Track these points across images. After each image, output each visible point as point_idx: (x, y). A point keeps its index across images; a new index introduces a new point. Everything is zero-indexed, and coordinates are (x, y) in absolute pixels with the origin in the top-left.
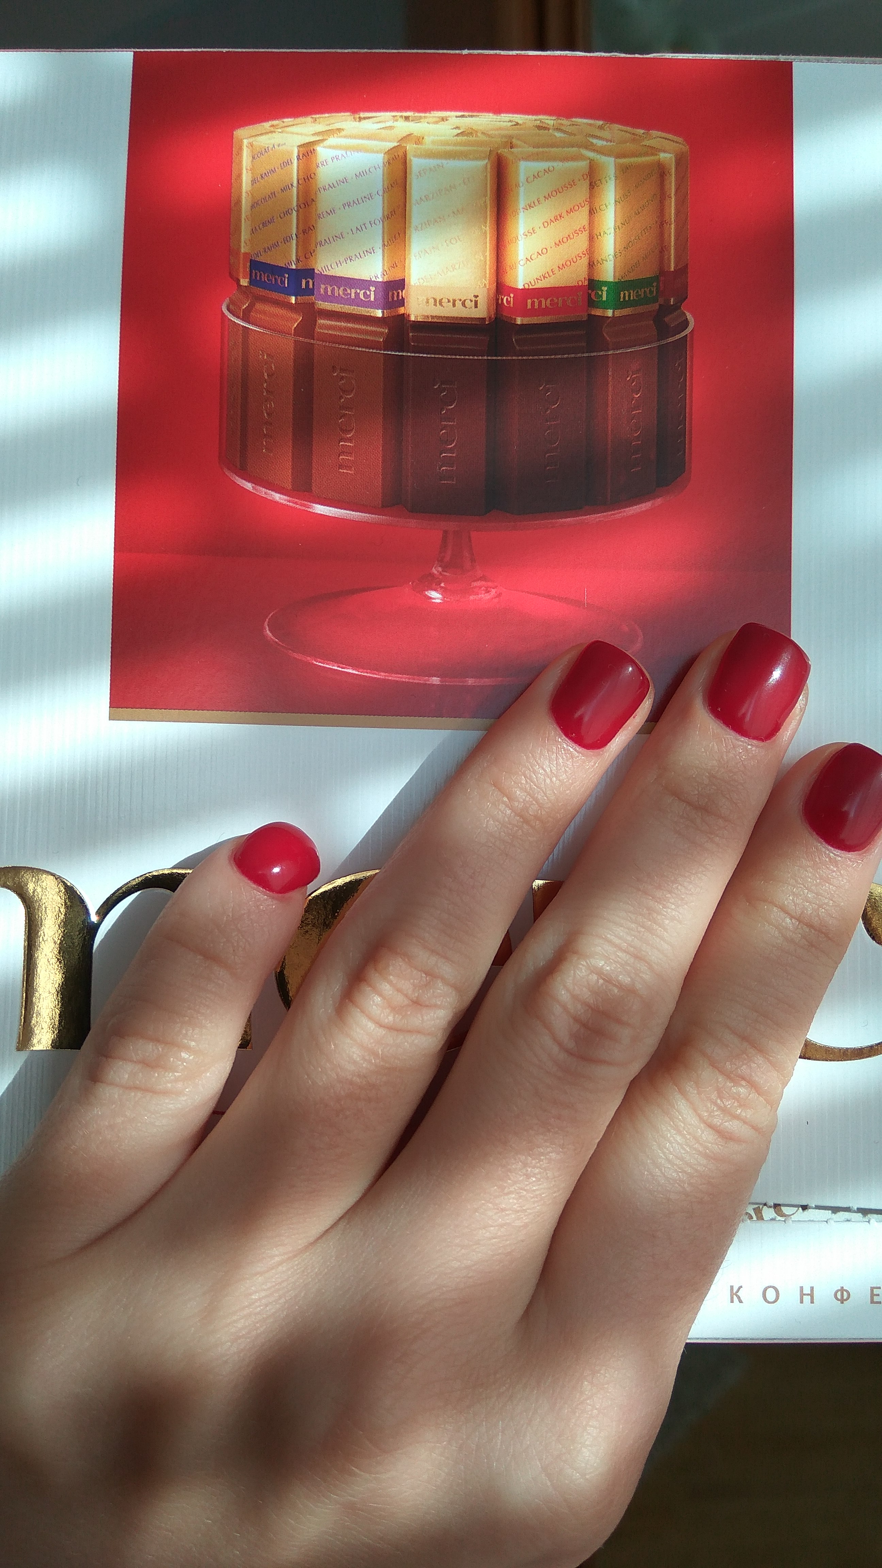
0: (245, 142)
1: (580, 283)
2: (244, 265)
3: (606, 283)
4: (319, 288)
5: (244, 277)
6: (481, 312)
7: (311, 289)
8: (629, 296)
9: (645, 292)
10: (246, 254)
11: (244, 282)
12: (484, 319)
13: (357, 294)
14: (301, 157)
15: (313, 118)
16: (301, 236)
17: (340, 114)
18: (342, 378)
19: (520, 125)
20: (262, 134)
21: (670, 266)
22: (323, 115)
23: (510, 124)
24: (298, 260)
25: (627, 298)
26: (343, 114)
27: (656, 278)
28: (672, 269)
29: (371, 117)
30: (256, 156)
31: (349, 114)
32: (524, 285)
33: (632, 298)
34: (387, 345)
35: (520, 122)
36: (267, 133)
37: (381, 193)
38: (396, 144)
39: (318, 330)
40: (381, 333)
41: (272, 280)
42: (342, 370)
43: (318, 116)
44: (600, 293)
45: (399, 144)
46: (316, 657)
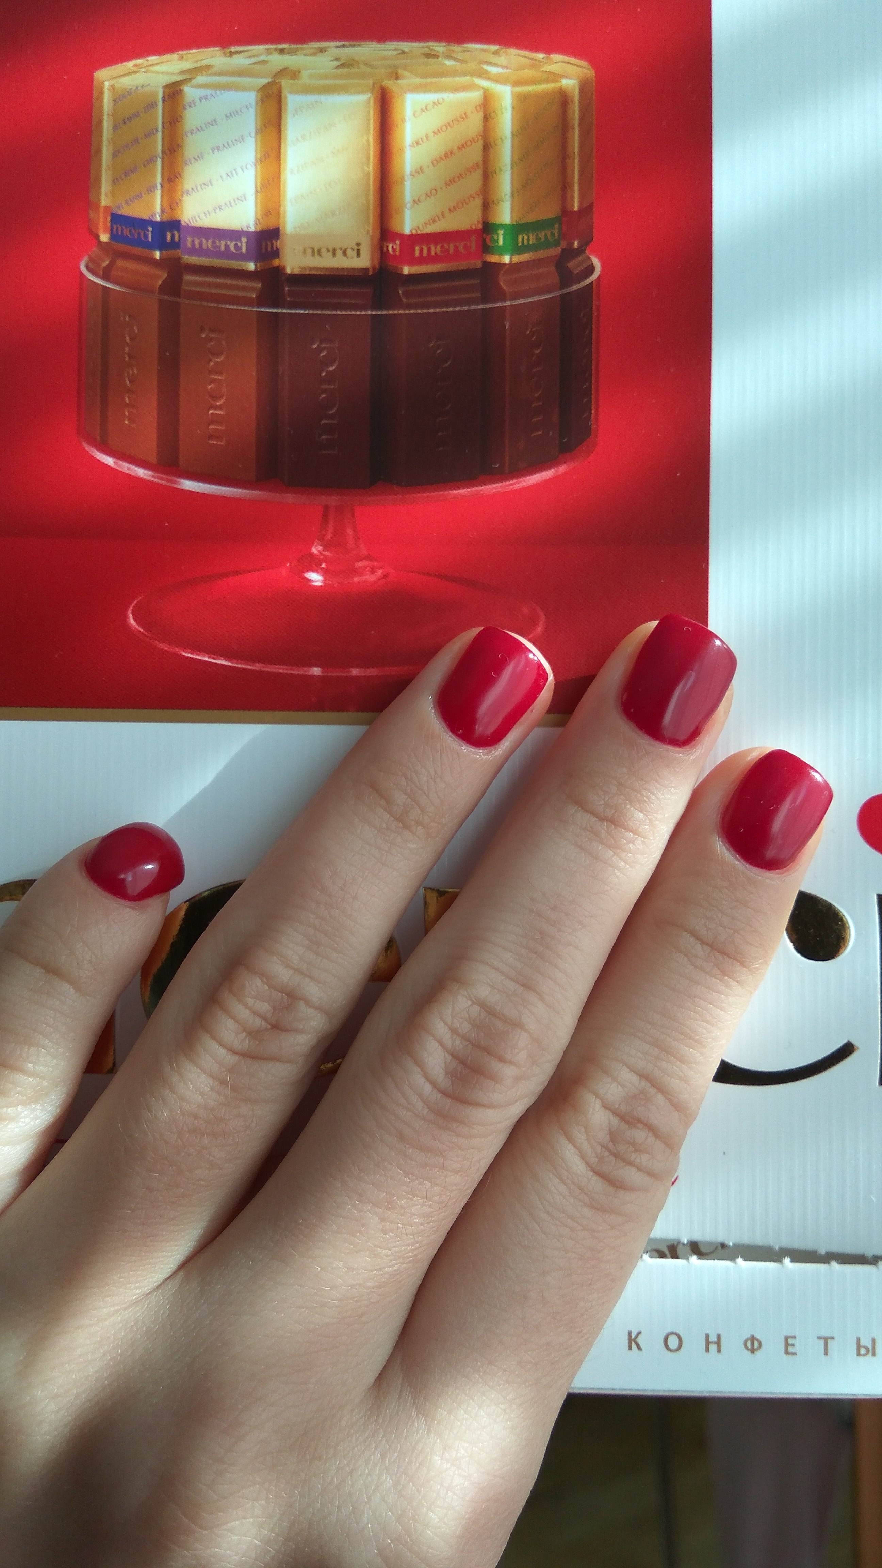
0: (107, 84)
1: (474, 227)
2: (105, 218)
3: (503, 226)
4: (186, 241)
5: (104, 232)
6: (364, 261)
7: (176, 243)
8: (528, 240)
9: (546, 235)
10: (107, 208)
11: (104, 238)
12: (366, 270)
13: (227, 246)
14: (166, 99)
15: (179, 55)
16: (166, 185)
17: (209, 49)
18: (211, 339)
19: (407, 53)
20: (124, 75)
21: (573, 206)
22: (191, 52)
23: (396, 53)
24: (163, 211)
25: (526, 243)
26: (212, 49)
27: (558, 219)
28: (576, 208)
29: (244, 51)
30: (118, 100)
31: (217, 49)
32: (411, 231)
33: (531, 243)
34: (260, 302)
35: (406, 50)
36: (129, 74)
37: (253, 134)
38: (269, 80)
39: (185, 287)
40: (252, 289)
41: (134, 235)
42: (211, 331)
43: (184, 52)
44: (496, 237)
45: (273, 80)
46: (184, 648)
